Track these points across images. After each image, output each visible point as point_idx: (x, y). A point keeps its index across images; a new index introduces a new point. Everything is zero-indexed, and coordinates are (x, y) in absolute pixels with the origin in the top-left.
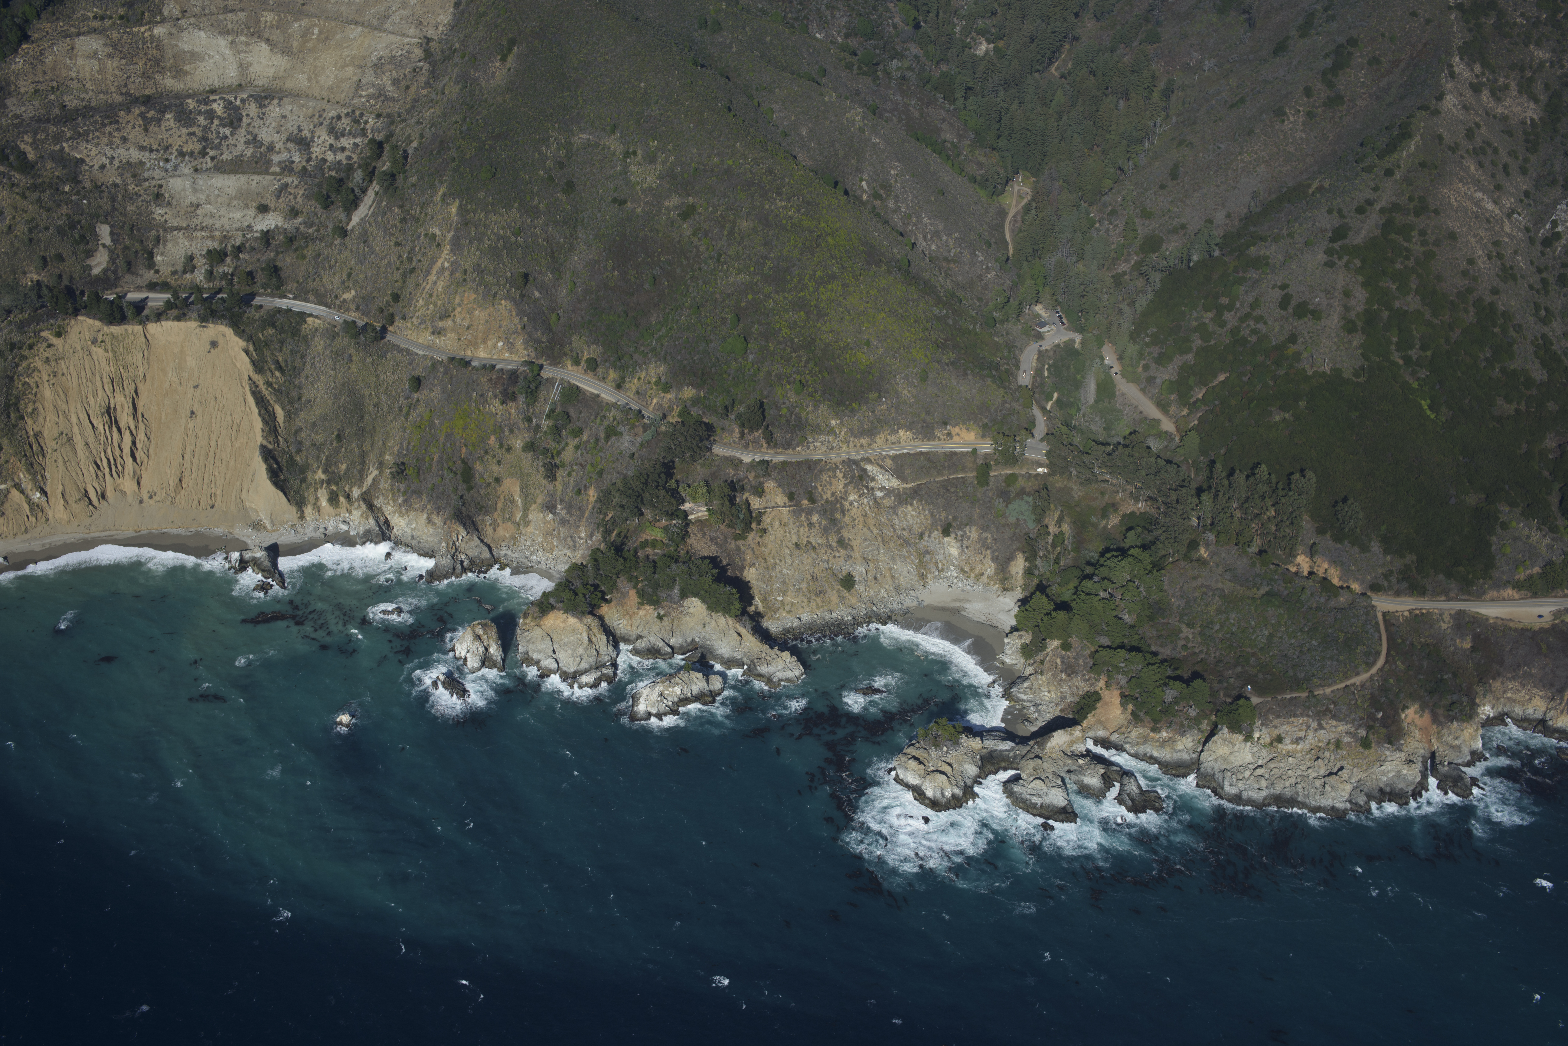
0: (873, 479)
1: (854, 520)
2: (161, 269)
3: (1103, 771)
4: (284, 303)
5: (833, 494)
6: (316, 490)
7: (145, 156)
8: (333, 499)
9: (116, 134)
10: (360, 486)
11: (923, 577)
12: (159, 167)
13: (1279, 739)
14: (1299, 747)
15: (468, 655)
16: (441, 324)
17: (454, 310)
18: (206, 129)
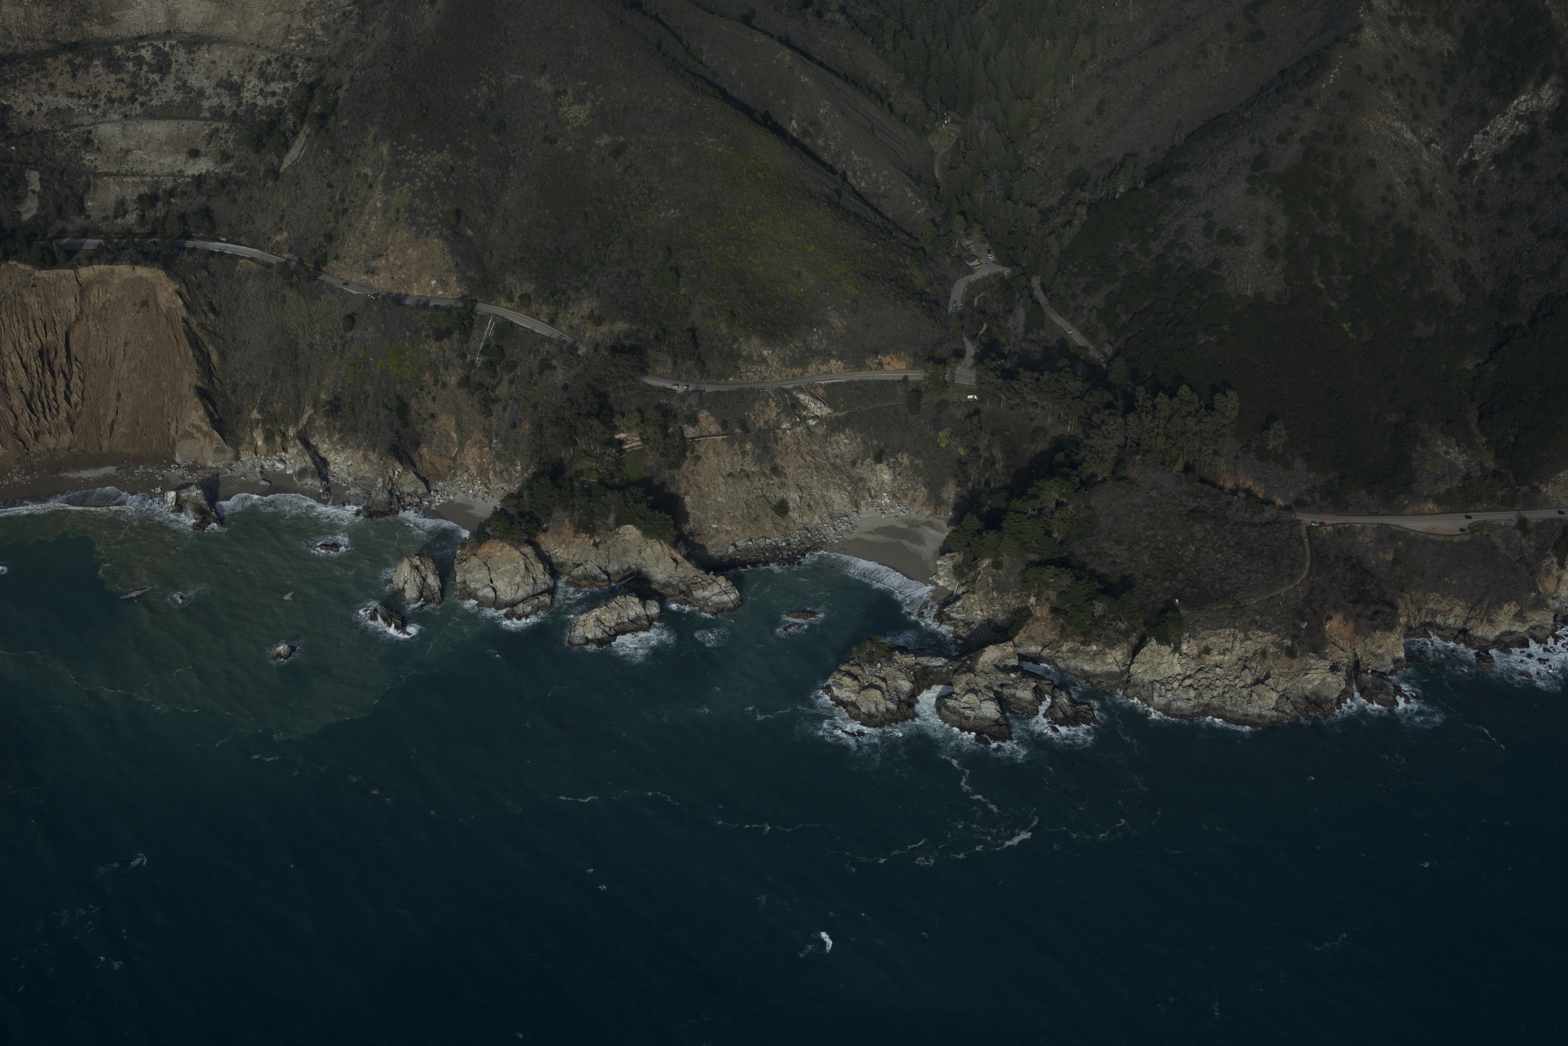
0: (805, 408)
1: (787, 448)
2: (92, 213)
3: (1034, 684)
4: (216, 246)
5: (766, 423)
6: (252, 430)
7: (73, 103)
8: (269, 438)
9: (43, 81)
10: (296, 424)
11: (857, 505)
12: (88, 114)
13: (1207, 651)
14: (1227, 658)
15: (406, 586)
16: (374, 263)
17: (387, 249)
18: (135, 75)
